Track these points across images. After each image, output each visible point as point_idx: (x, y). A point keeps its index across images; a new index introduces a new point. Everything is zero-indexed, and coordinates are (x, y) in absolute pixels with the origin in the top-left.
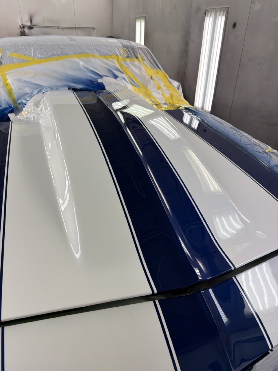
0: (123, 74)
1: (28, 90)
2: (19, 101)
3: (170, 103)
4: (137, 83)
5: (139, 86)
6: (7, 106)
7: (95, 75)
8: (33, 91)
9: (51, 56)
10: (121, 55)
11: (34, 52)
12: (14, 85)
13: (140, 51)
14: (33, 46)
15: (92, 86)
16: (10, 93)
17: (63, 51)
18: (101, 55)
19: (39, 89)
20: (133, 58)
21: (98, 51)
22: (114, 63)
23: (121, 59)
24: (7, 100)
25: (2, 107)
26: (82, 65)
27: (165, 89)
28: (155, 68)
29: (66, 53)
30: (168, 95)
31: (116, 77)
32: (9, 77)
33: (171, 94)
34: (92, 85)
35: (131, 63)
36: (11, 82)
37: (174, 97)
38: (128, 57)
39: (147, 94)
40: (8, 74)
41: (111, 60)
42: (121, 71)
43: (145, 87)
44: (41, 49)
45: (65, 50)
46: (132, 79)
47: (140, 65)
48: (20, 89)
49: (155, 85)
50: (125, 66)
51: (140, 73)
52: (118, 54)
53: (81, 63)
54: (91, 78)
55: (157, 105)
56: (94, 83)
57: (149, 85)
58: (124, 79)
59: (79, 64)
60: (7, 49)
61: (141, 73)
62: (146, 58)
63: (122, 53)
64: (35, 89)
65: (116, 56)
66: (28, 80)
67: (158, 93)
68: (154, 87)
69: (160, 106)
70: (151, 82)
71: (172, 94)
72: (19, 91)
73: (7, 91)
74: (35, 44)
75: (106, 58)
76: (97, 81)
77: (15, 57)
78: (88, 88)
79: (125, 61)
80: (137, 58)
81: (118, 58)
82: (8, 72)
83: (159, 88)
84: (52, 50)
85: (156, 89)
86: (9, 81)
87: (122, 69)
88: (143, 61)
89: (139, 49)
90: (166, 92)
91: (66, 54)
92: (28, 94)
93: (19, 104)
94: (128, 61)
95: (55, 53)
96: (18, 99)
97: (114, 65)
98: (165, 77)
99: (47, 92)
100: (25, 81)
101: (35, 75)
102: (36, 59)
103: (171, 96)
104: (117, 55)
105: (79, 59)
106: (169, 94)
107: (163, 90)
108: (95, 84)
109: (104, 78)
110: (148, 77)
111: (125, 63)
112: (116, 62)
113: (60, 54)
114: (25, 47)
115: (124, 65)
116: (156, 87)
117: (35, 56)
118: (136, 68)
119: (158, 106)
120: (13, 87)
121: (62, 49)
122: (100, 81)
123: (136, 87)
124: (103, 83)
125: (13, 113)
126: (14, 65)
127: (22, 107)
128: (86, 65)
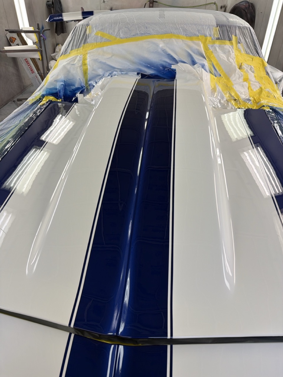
0: (206, 59)
1: (100, 72)
2: (90, 82)
3: (255, 100)
4: (219, 72)
5: (220, 76)
6: (80, 87)
7: (171, 60)
8: (104, 73)
9: (133, 35)
10: (211, 37)
11: (119, 31)
12: (90, 66)
13: (237, 31)
14: (119, 24)
15: (163, 73)
16: (85, 73)
17: (147, 30)
18: (187, 36)
19: (110, 72)
20: (225, 39)
21: (185, 30)
22: (199, 46)
23: (210, 41)
24: (81, 80)
25: (75, 86)
26: (162, 47)
27: (255, 82)
28: (252, 53)
29: (149, 32)
30: (256, 89)
31: (194, 63)
32: (89, 56)
33: (261, 88)
34: (163, 71)
35: (220, 46)
36: (89, 62)
37: (263, 92)
38: (218, 39)
39: (227, 86)
40: (89, 53)
41: (197, 42)
42: (205, 55)
43: (228, 77)
44: (126, 27)
45: (149, 30)
46: (215, 66)
47: (230, 50)
48: (94, 70)
49: (241, 76)
50: (211, 50)
51: (226, 60)
52: (208, 35)
53: (161, 45)
54: (164, 64)
55: (235, 100)
56: (166, 69)
57: (233, 75)
58: (203, 66)
59: (157, 46)
60: (95, 26)
61: (228, 59)
62: (243, 40)
63: (212, 33)
64: (107, 71)
65: (204, 37)
66: (104, 61)
67: (243, 86)
68: (239, 78)
69: (238, 102)
70: (237, 71)
71: (263, 87)
72: (93, 72)
73: (82, 71)
74: (121, 23)
75: (191, 40)
76: (170, 67)
77: (99, 35)
78: (159, 74)
79: (214, 43)
80: (230, 40)
81: (206, 40)
82: (89, 52)
83: (246, 80)
84: (137, 29)
85: (241, 80)
86: (88, 61)
87: (206, 54)
88: (237, 44)
89: (237, 28)
90: (254, 85)
91: (149, 34)
92: (100, 75)
93: (90, 85)
94: (217, 43)
95: (138, 32)
96: (89, 81)
97: (198, 48)
98: (262, 66)
99: (115, 76)
100: (101, 62)
101: (112, 56)
102: (118, 39)
103: (260, 90)
104: (206, 36)
105: (161, 39)
106: (259, 87)
107: (251, 82)
108: (166, 71)
109: (180, 64)
110: (235, 65)
111: (212, 46)
112: (202, 45)
113: (143, 34)
114: (111, 25)
115: (210, 48)
116: (242, 78)
117: (118, 36)
118: (225, 53)
119: (236, 102)
120: (89, 67)
121: (147, 28)
122: (173, 67)
123: (216, 76)
124: (176, 70)
125: (83, 94)
126: (97, 44)
127: (91, 88)
128: (165, 48)
